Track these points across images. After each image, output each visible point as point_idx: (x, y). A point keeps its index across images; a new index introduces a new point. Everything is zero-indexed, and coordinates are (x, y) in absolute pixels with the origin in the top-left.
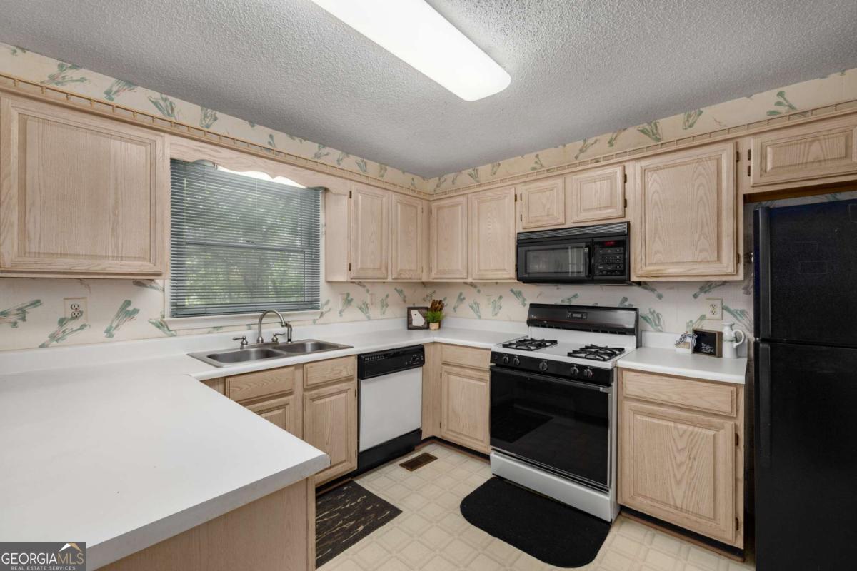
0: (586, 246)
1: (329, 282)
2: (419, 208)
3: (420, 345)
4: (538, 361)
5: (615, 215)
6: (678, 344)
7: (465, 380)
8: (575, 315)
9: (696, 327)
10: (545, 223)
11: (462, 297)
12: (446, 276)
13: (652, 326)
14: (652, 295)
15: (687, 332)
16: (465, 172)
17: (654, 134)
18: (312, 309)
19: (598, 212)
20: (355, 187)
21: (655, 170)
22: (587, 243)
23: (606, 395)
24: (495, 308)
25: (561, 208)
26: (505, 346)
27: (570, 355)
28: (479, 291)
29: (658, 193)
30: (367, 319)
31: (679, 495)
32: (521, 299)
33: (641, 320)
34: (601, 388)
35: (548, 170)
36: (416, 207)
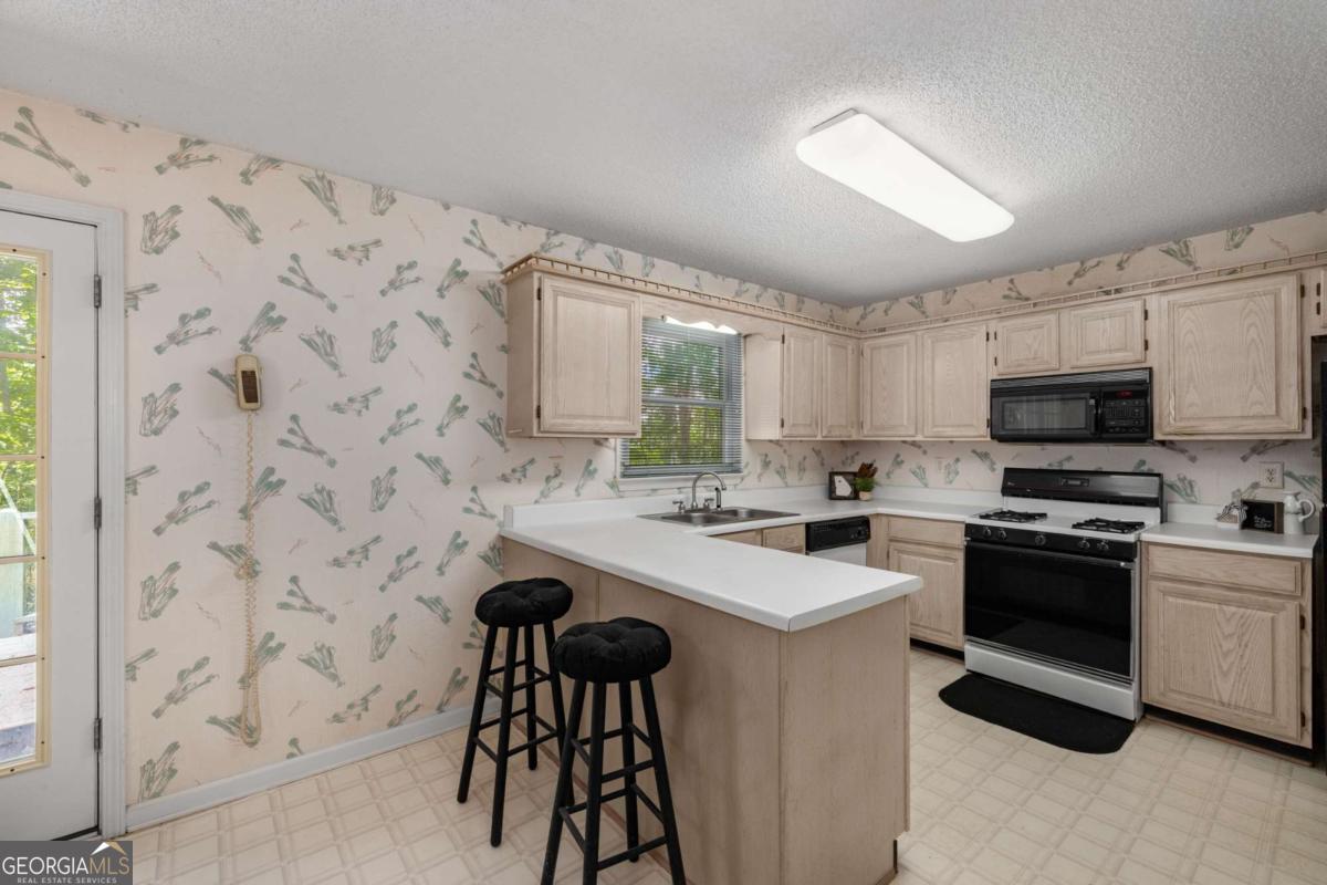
0: (1092, 398)
1: (748, 441)
2: (850, 347)
3: (862, 517)
4: (1034, 534)
5: (1133, 359)
6: (1219, 518)
7: (923, 559)
8: (1071, 482)
9: (1245, 497)
10: (1032, 368)
11: (899, 459)
12: (886, 433)
13: (1182, 496)
14: (1183, 459)
15: (1233, 503)
16: (903, 301)
17: (1184, 256)
18: (732, 472)
19: (1108, 355)
20: (788, 330)
21: (1188, 305)
22: (1092, 393)
23: (1127, 572)
24: (949, 473)
25: (1055, 348)
26: (982, 517)
27: (1075, 526)
28: (925, 452)
29: (1192, 332)
30: (783, 485)
31: (1225, 689)
32: (988, 463)
33: (1166, 488)
34: (1122, 564)
35: (1035, 305)
36: (845, 348)
